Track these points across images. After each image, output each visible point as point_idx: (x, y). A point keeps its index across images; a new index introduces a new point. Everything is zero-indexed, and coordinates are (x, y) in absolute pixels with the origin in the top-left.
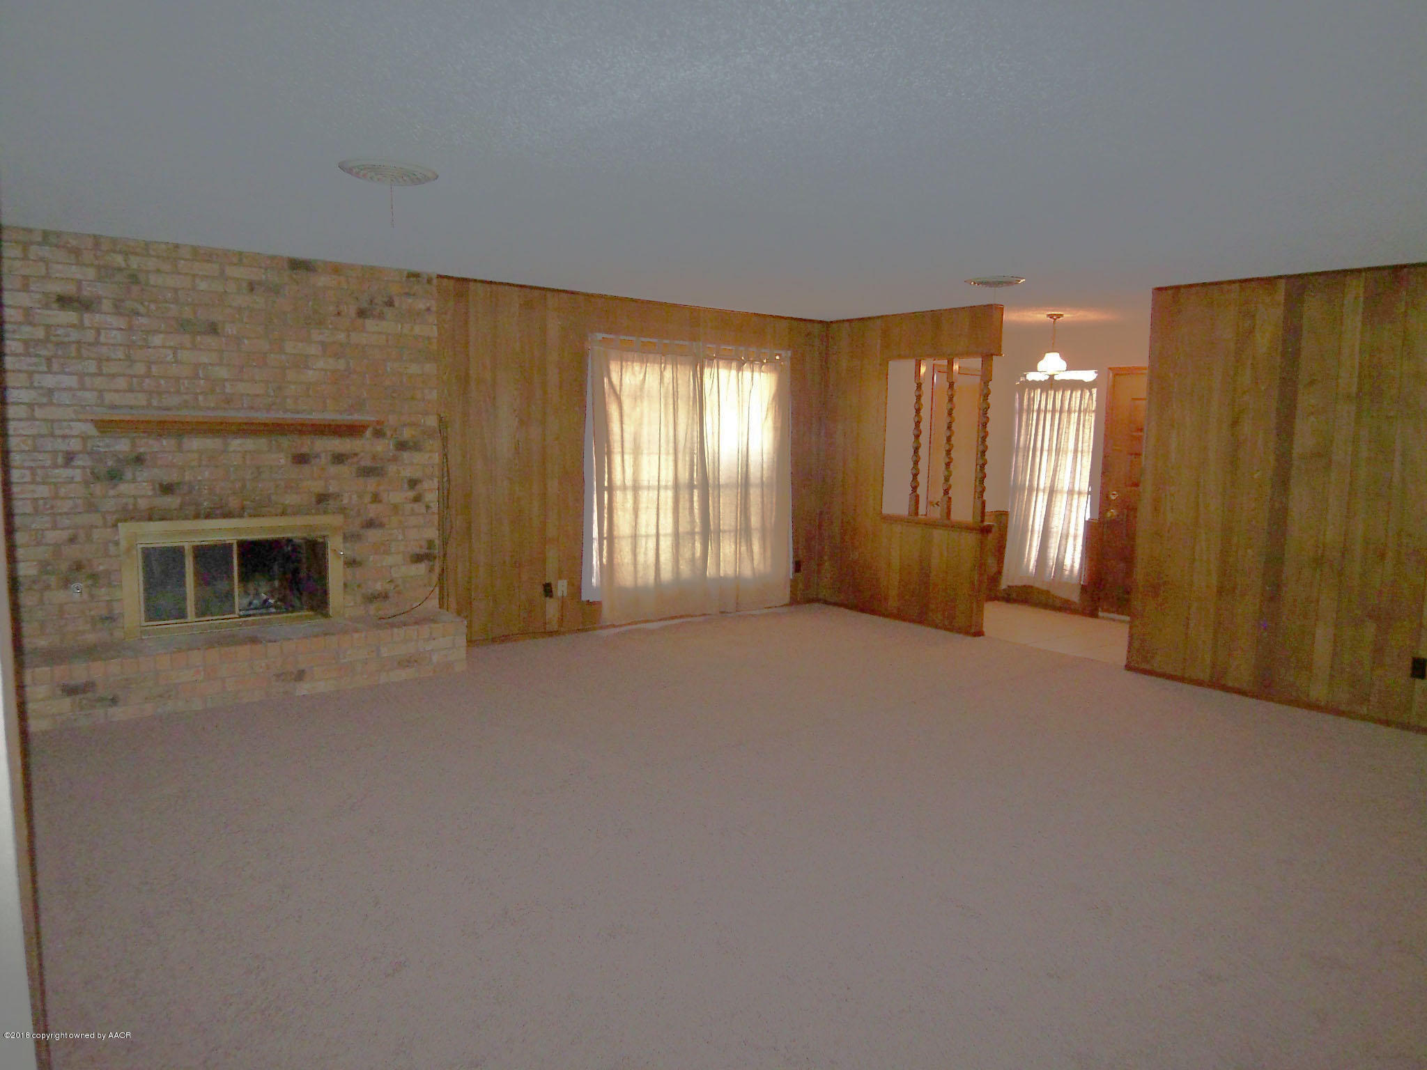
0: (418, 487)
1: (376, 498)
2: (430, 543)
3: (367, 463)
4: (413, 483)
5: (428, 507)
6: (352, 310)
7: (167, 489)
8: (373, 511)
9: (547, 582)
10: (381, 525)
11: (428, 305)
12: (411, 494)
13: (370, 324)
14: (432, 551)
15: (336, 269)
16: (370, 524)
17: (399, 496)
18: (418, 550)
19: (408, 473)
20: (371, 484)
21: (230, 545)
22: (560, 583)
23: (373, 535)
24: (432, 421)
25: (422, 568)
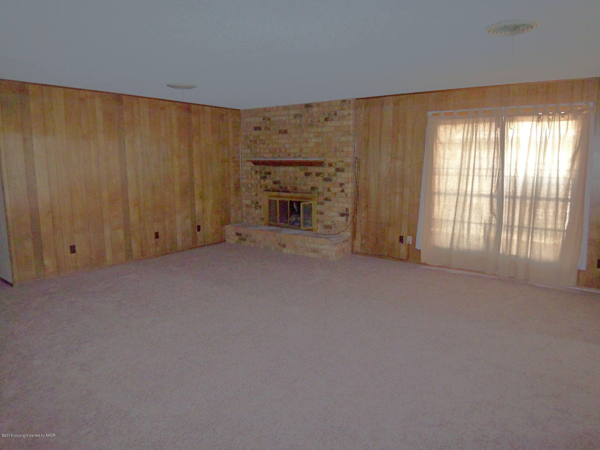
0: (343, 186)
1: (329, 190)
2: (347, 210)
3: (326, 176)
4: (341, 185)
5: (346, 195)
6: (322, 119)
7: (275, 183)
8: (327, 194)
9: (402, 235)
10: (330, 200)
11: (349, 112)
12: (340, 189)
13: (329, 123)
14: (348, 212)
15: (319, 105)
16: (327, 199)
17: (337, 190)
18: (342, 212)
19: (340, 181)
20: (327, 184)
21: (287, 202)
22: (408, 237)
23: (328, 203)
24: (350, 160)
25: (343, 219)
